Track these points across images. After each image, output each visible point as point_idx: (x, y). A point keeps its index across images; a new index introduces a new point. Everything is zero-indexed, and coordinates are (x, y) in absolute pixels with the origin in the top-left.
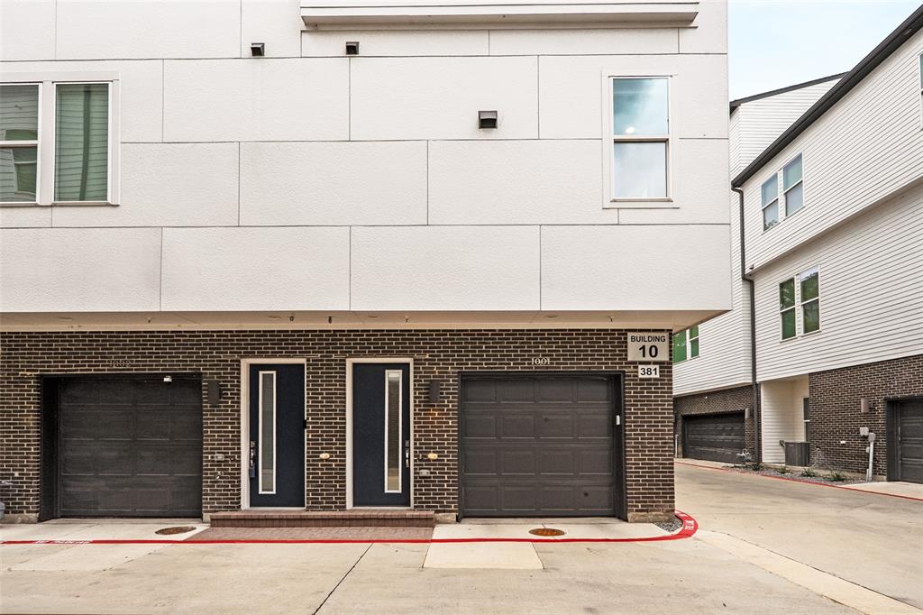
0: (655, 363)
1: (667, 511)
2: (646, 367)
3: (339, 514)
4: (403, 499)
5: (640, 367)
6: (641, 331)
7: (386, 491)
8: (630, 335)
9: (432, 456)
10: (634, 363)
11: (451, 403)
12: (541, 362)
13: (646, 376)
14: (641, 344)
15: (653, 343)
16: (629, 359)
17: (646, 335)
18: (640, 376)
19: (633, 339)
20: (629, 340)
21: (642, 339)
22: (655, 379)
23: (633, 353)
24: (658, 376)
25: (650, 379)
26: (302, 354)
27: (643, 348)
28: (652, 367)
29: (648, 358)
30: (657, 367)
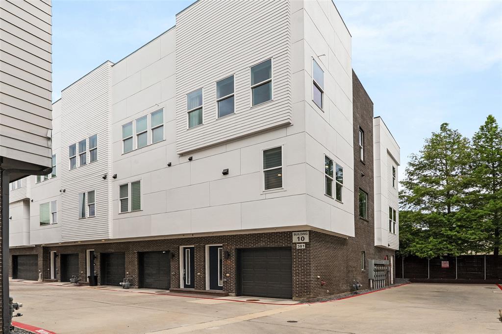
0: (304, 243)
2: (300, 245)
5: (297, 245)
6: (298, 231)
8: (293, 233)
9: (228, 275)
10: (296, 243)
11: (233, 258)
12: (262, 244)
13: (300, 248)
14: (298, 236)
15: (302, 236)
16: (293, 242)
17: (300, 233)
18: (297, 248)
19: (295, 235)
20: (293, 235)
21: (299, 234)
22: (304, 249)
23: (295, 239)
24: (304, 248)
25: (301, 249)
26: (193, 244)
27: (299, 237)
28: (302, 244)
29: (301, 241)
30: (304, 244)
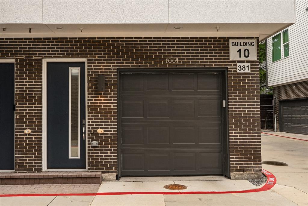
0: (248, 62)
1: (257, 171)
2: (242, 65)
3: (37, 174)
4: (80, 164)
5: (238, 64)
6: (238, 38)
7: (70, 157)
8: (231, 41)
9: (100, 131)
10: (234, 61)
11: (112, 92)
12: (172, 61)
13: (242, 71)
14: (238, 48)
15: (246, 47)
16: (231, 59)
17: (242, 41)
18: (238, 71)
19: (233, 44)
20: (230, 45)
21: (239, 44)
22: (248, 74)
23: (234, 55)
24: (249, 71)
25: (244, 74)
26: (12, 55)
27: (240, 50)
28: (246, 65)
29: (243, 58)
30: (249, 64)
